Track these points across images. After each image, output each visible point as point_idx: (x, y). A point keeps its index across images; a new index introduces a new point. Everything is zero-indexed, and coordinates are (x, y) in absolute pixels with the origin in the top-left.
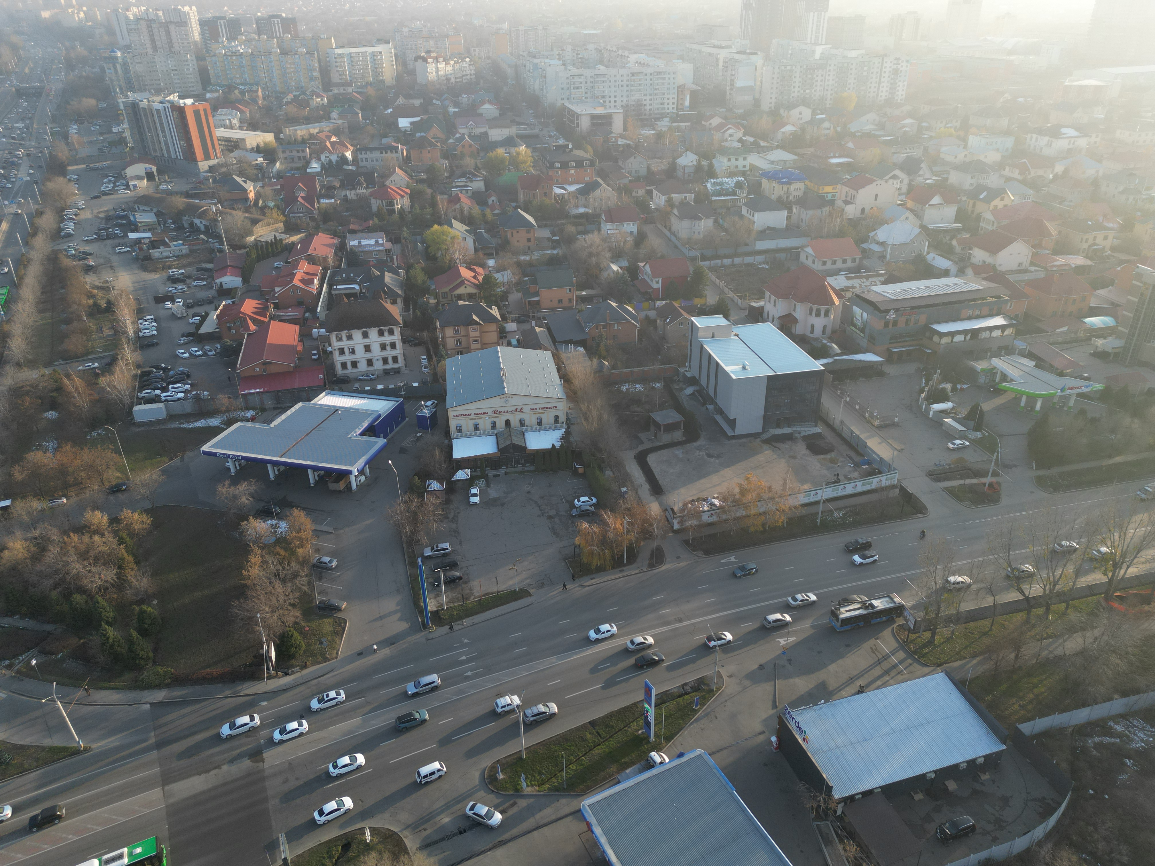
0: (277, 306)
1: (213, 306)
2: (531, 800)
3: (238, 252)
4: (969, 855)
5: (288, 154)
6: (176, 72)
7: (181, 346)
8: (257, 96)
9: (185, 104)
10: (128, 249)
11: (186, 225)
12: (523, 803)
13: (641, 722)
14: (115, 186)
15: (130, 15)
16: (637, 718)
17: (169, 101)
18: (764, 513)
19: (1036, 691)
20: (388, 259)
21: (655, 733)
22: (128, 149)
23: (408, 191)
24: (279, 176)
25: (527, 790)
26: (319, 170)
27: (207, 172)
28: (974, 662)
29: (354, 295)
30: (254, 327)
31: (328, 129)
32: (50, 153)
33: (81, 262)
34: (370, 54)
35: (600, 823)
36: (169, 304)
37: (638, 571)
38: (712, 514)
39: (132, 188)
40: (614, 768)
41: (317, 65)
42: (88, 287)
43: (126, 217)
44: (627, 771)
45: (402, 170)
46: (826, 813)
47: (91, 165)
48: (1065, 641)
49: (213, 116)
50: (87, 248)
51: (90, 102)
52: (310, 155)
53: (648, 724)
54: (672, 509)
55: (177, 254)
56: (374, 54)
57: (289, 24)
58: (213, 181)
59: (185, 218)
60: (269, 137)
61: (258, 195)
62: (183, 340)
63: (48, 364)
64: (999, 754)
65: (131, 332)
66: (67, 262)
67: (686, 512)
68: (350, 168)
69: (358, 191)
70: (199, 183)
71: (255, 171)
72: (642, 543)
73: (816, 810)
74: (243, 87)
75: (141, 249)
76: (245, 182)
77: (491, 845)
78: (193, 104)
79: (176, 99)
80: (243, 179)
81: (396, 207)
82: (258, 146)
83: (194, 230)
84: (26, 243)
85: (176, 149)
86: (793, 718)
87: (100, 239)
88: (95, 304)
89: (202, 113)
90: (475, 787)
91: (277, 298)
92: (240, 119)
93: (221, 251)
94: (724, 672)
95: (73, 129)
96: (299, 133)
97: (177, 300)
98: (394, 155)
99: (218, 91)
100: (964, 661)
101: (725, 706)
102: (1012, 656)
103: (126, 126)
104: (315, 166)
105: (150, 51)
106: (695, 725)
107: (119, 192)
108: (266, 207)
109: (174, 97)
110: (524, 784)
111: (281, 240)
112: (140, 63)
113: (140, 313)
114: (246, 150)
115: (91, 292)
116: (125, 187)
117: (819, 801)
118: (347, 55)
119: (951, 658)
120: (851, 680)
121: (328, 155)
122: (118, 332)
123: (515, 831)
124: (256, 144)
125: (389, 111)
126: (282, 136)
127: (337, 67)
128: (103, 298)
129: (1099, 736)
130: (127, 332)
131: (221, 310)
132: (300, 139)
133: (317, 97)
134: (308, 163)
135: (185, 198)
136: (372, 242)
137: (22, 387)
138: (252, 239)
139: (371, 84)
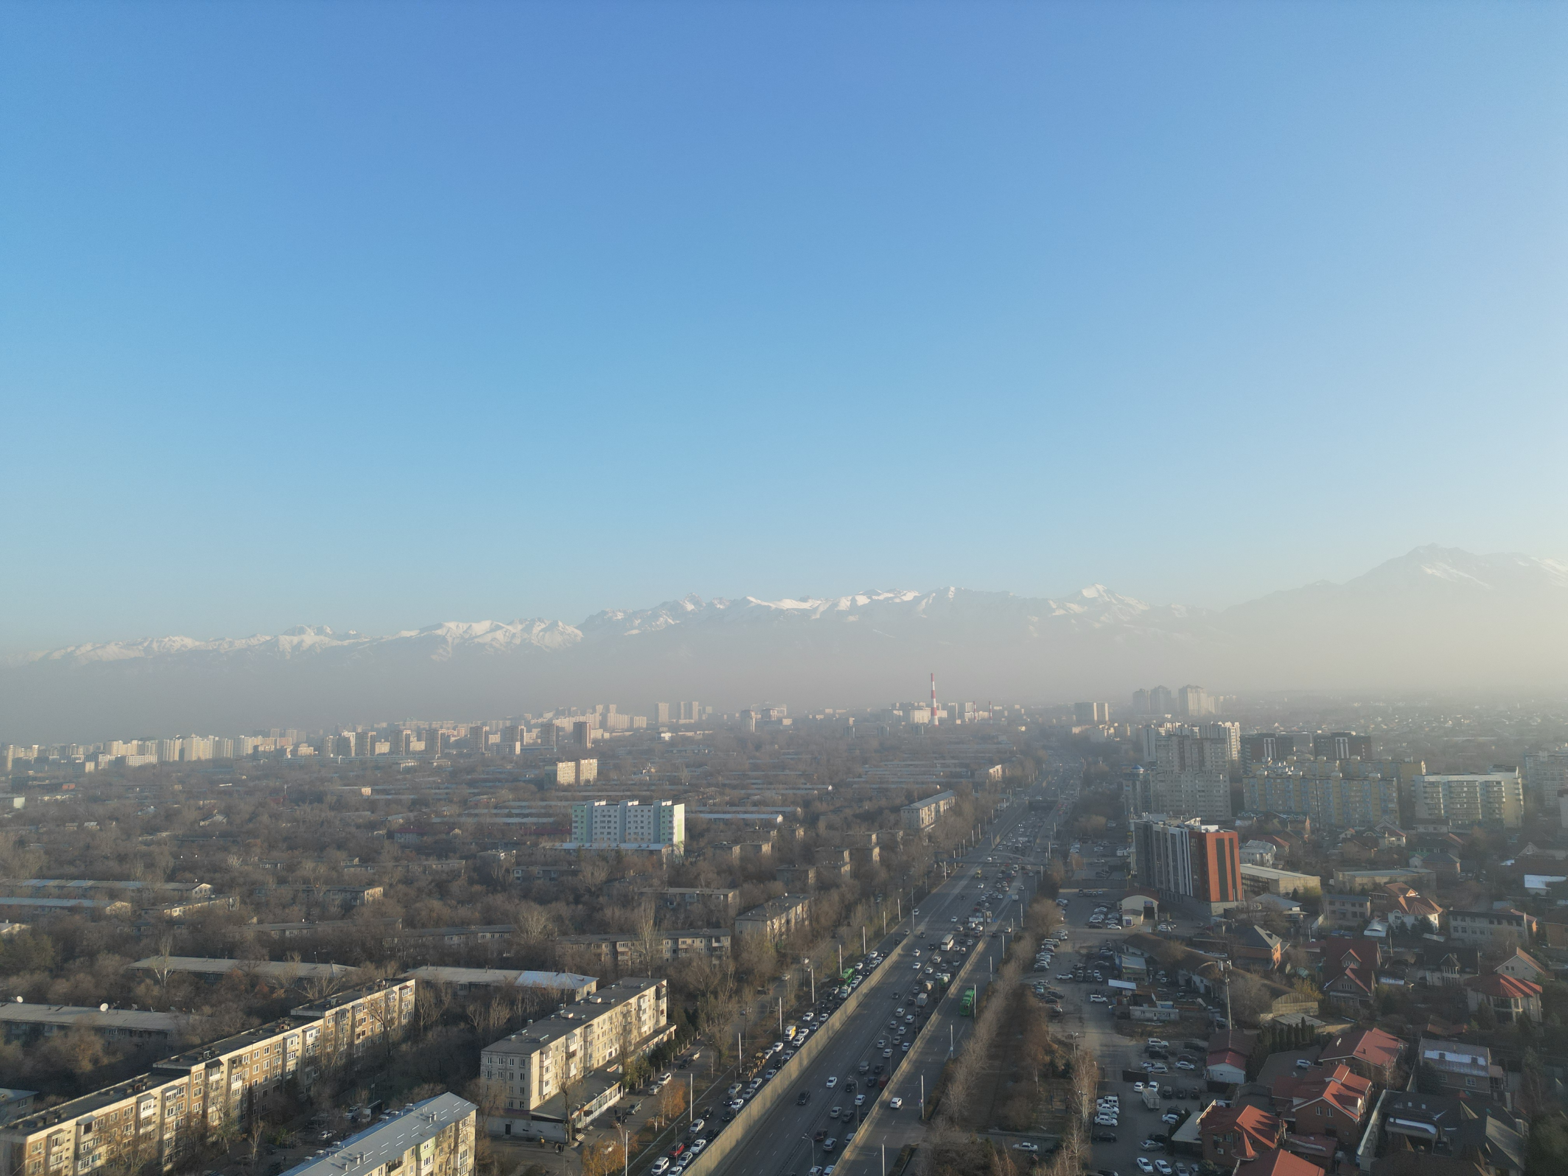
0: (1291, 1128)
1: (1197, 1104)
3: (1246, 1032)
5: (1337, 906)
6: (1203, 794)
7: (1146, 1152)
8: (1304, 828)
9: (1207, 830)
10: (1104, 999)
11: (1182, 982)
14: (1106, 918)
15: (1162, 731)
17: (1188, 826)
20: (1495, 1095)
22: (1130, 877)
23: (1539, 988)
24: (1321, 934)
26: (1383, 934)
27: (1220, 916)
29: (1427, 1142)
30: (1253, 1153)
31: (1403, 879)
32: (1045, 872)
33: (1048, 1005)
34: (1480, 783)
36: (1140, 1086)
39: (1124, 923)
41: (1394, 795)
42: (1048, 1039)
43: (1110, 958)
45: (1529, 953)
47: (1085, 891)
49: (1240, 848)
50: (1058, 989)
51: (1099, 820)
52: (1372, 911)
55: (1163, 1018)
56: (1487, 785)
57: (1360, 744)
58: (1226, 928)
59: (1181, 972)
60: (1313, 882)
61: (1286, 957)
62: (1149, 1144)
63: (983, 1129)
65: (1085, 1112)
66: (1033, 1002)
68: (1435, 937)
69: (1445, 975)
70: (1208, 929)
71: (1287, 925)
74: (1285, 816)
75: (1120, 1003)
76: (1270, 936)
78: (1217, 831)
79: (1197, 824)
80: (1268, 932)
81: (1515, 1010)
82: (1295, 891)
83: (1191, 990)
84: (997, 970)
85: (1186, 883)
87: (1075, 980)
88: (1052, 1064)
89: (1227, 843)
91: (1293, 1115)
92: (1276, 854)
93: (1222, 1026)
95: (1075, 848)
96: (1359, 880)
97: (1152, 1083)
98: (1514, 928)
99: (1251, 818)
103: (1133, 849)
104: (1378, 928)
105: (1176, 769)
107: (1109, 927)
108: (1295, 975)
109: (1195, 822)
111: (1312, 1027)
112: (1162, 781)
113: (1102, 1089)
114: (1278, 894)
115: (1050, 1046)
116: (1116, 922)
118: (1444, 784)
121: (1400, 915)
122: (1070, 1109)
124: (1293, 889)
125: (1509, 863)
126: (1331, 882)
127: (1426, 798)
128: (1062, 1057)
130: (1081, 1112)
131: (1208, 1113)
132: (1358, 888)
133: (1391, 835)
134: (1367, 923)
135: (1187, 945)
136: (1466, 1059)
137: (948, 1151)
138: (1269, 1016)
139: (1479, 823)
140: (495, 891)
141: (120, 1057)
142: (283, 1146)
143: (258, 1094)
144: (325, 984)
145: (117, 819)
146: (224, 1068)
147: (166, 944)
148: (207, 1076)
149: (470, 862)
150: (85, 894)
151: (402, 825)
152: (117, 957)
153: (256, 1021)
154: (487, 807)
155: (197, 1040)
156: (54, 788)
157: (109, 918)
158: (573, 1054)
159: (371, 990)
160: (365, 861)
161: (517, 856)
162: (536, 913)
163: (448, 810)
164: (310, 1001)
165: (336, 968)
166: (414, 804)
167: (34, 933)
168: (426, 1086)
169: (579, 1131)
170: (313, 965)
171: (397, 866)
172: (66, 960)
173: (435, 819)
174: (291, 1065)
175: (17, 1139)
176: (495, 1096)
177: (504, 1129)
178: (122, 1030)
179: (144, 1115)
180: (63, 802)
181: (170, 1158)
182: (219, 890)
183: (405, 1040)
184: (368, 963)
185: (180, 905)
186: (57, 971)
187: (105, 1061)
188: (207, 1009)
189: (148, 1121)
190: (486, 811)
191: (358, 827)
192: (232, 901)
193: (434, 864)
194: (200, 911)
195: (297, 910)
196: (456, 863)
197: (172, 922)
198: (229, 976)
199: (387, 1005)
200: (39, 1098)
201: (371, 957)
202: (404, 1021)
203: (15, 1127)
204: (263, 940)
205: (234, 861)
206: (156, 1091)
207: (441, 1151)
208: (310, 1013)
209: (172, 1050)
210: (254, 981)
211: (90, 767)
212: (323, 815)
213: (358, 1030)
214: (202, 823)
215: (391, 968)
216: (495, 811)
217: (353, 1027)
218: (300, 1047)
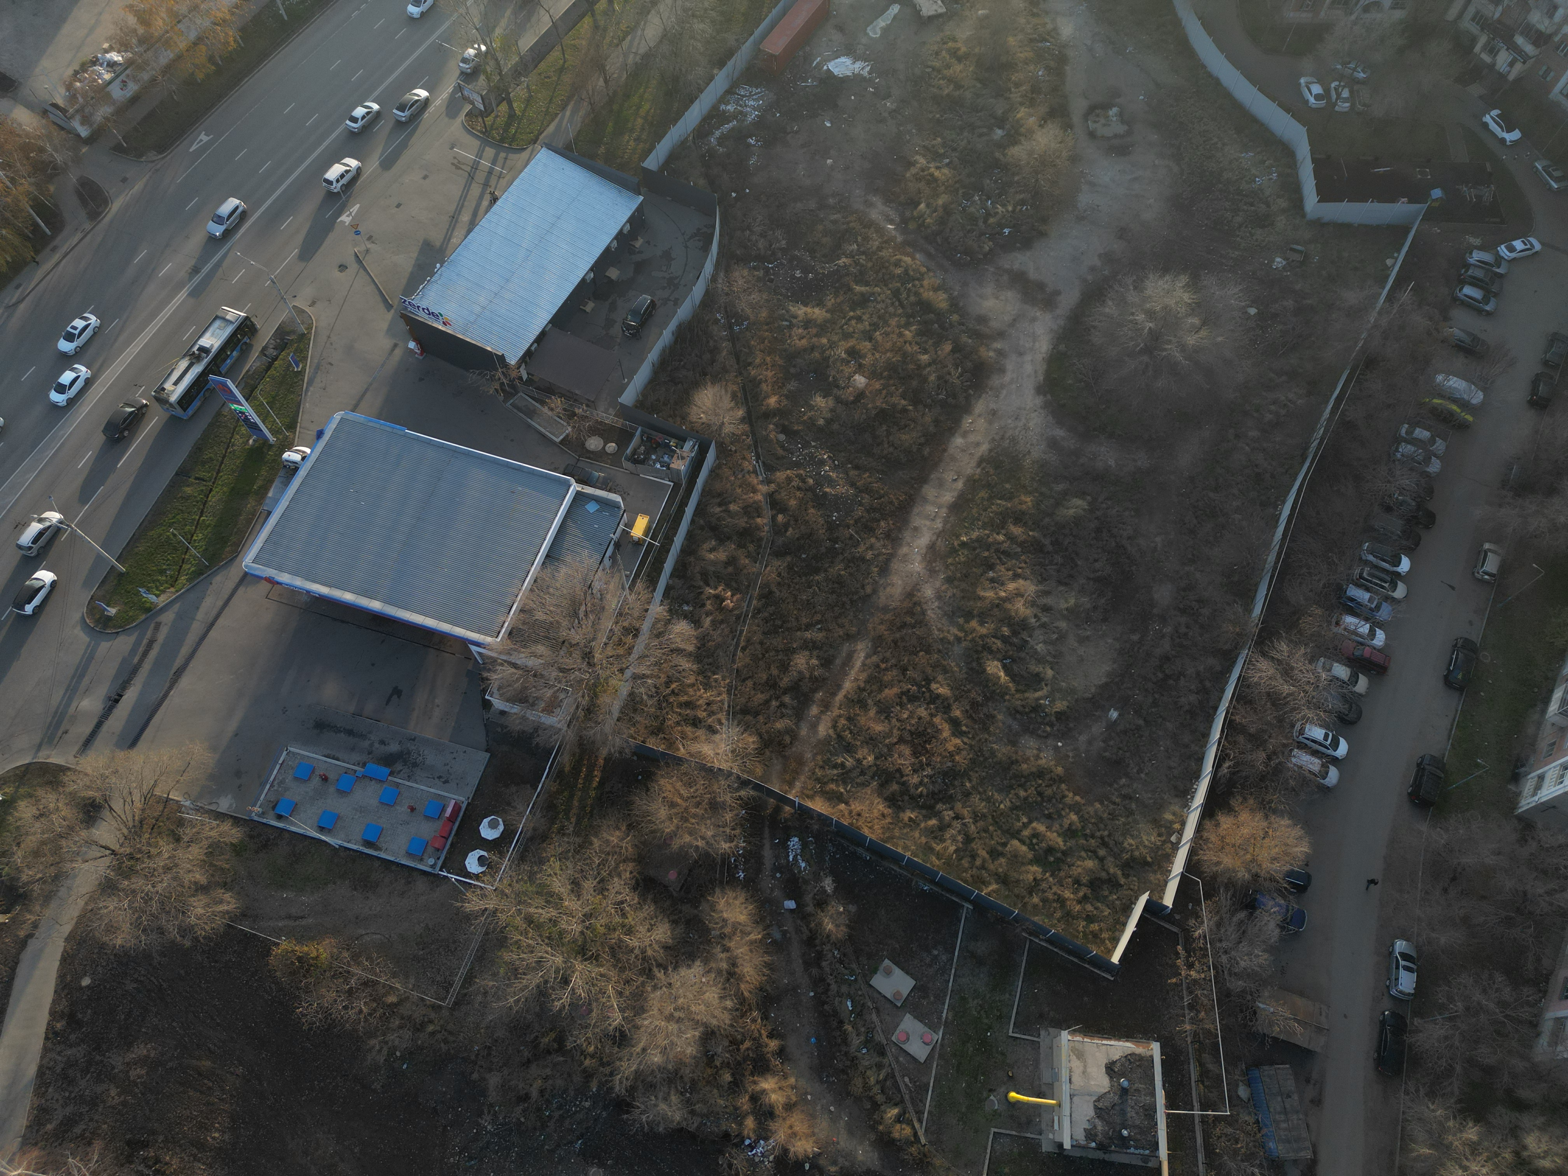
2: (177, 606)
4: (661, 334)
12: (168, 618)
13: (244, 430)
16: (234, 429)
18: (199, 41)
19: (642, 112)
21: (270, 430)
25: (162, 600)
28: (568, 113)
35: (281, 569)
37: (79, 236)
38: (123, 81)
40: (251, 503)
44: (270, 494)
46: (512, 386)
48: (643, 30)
53: (254, 427)
54: (55, 106)
64: (640, 210)
67: (81, 100)
72: (52, 188)
73: (502, 390)
77: (168, 685)
86: (418, 307)
90: (88, 646)
94: (300, 303)
100: (557, 120)
101: (331, 344)
102: (601, 82)
106: (311, 389)
110: (152, 598)
117: (499, 379)
119: (542, 124)
120: (454, 219)
123: (185, 651)
129: (718, 128)
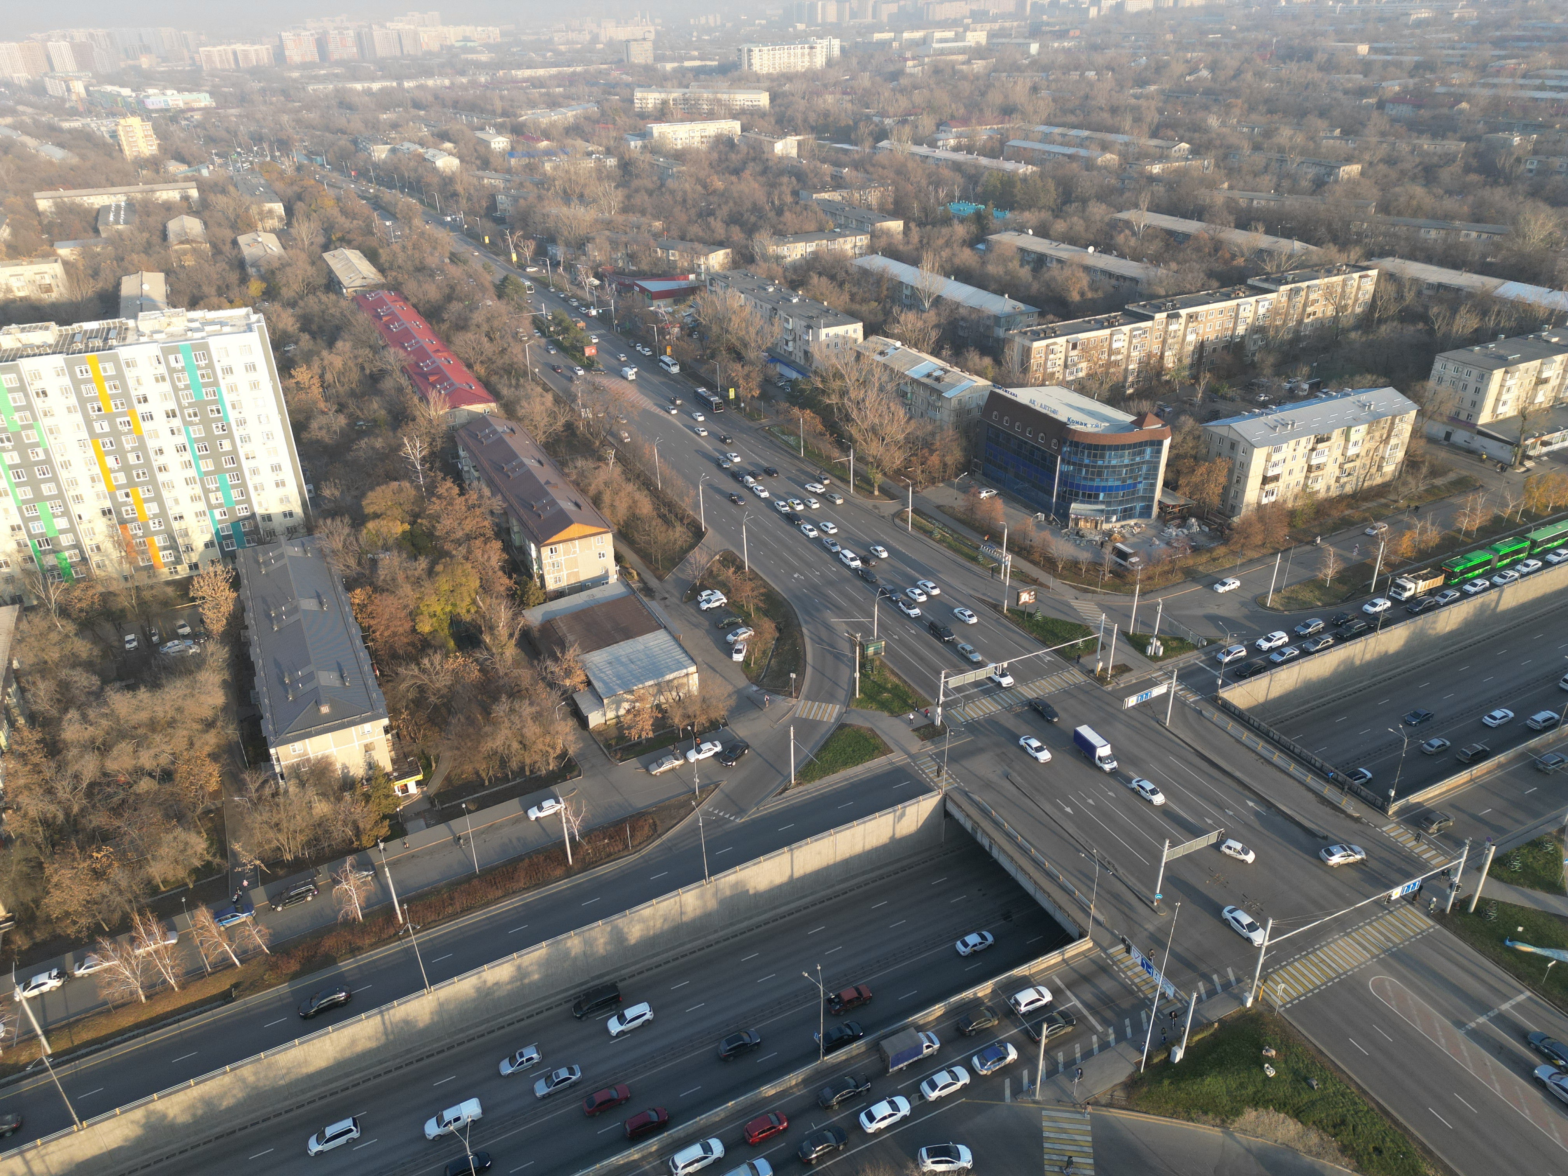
140: (1495, 183)
141: (1100, 294)
142: (1224, 397)
143: (1208, 349)
144: (1284, 259)
145: (1113, 70)
146: (1182, 321)
147: (1145, 200)
148: (1167, 324)
149: (1472, 145)
150: (1082, 143)
151: (1398, 94)
152: (1104, 206)
153: (1215, 284)
154: (1512, 75)
155: (1162, 292)
156: (1062, 35)
157: (1099, 169)
158: (1546, 381)
159: (1329, 273)
160: (1347, 133)
161: (1537, 142)
162: (1543, 215)
163: (1457, 78)
164: (1267, 274)
165: (1298, 245)
166: (1418, 68)
167: (1042, 175)
168: (1369, 377)
169: (1530, 458)
170: (1275, 239)
171: (1381, 142)
172: (1064, 203)
173: (1439, 89)
174: (1241, 330)
175: (1027, 343)
176: (1441, 402)
177: (1443, 435)
178: (1104, 272)
179: (1115, 345)
180: (1069, 49)
181: (1132, 385)
182: (1196, 151)
183: (1356, 328)
184: (1331, 245)
185: (1160, 162)
186: (1058, 212)
187: (1089, 295)
188: (1174, 266)
189: (1118, 352)
190: (1509, 81)
191: (1346, 92)
192: (1206, 164)
193: (1426, 144)
194: (1177, 171)
195: (1267, 180)
196: (1454, 146)
197: (1152, 179)
198: (1196, 238)
199: (1343, 291)
200: (1042, 314)
201: (1335, 240)
202: (1358, 310)
203: (1025, 333)
204: (1231, 206)
205: (1213, 121)
206: (1126, 329)
207: (1372, 438)
208: (1265, 285)
209: (1142, 297)
210: (1217, 246)
211: (1093, 12)
212: (1310, 76)
213: (1309, 310)
214: (1188, 78)
215: (1355, 253)
216: (1521, 81)
217: (1305, 306)
218: (1251, 315)
